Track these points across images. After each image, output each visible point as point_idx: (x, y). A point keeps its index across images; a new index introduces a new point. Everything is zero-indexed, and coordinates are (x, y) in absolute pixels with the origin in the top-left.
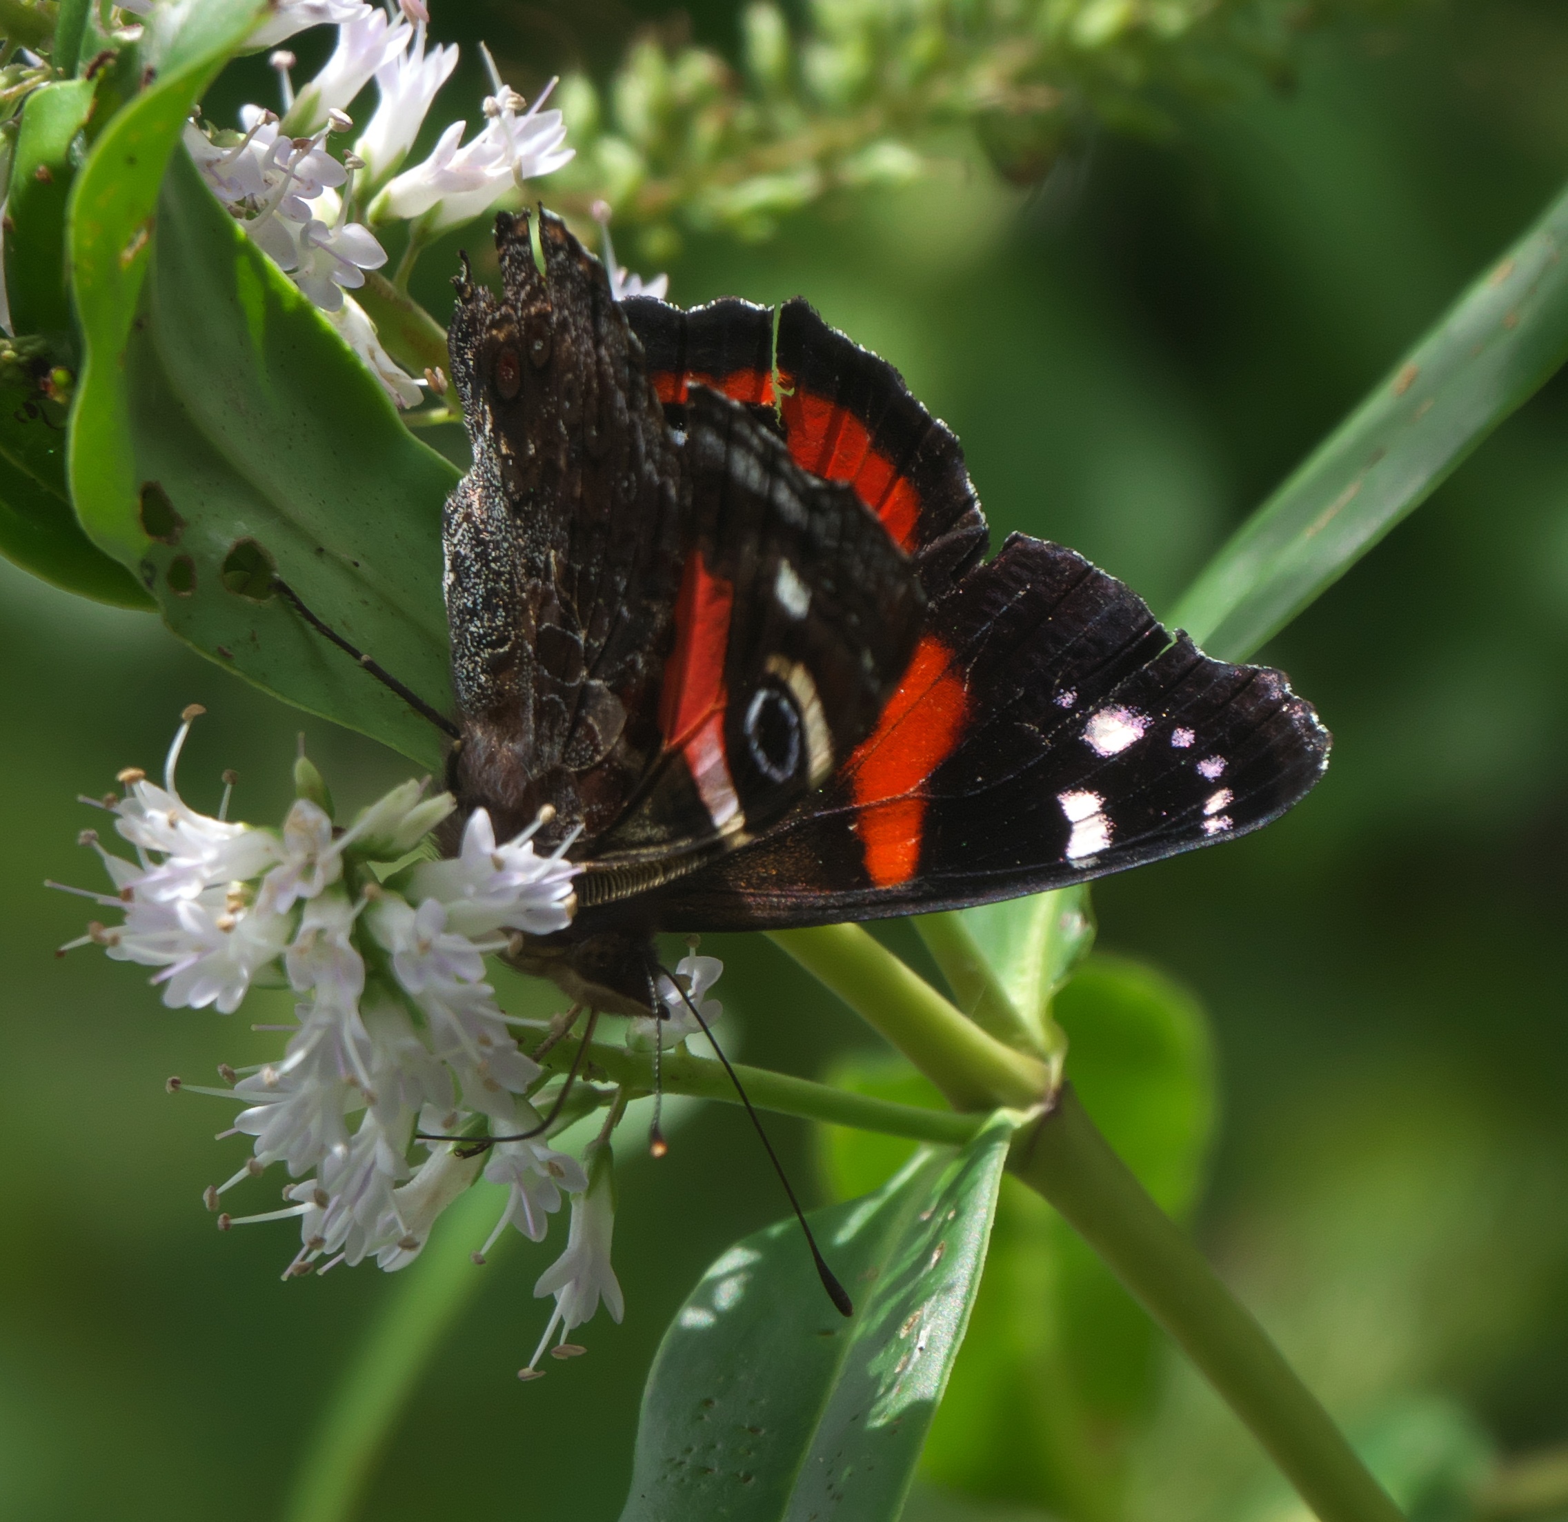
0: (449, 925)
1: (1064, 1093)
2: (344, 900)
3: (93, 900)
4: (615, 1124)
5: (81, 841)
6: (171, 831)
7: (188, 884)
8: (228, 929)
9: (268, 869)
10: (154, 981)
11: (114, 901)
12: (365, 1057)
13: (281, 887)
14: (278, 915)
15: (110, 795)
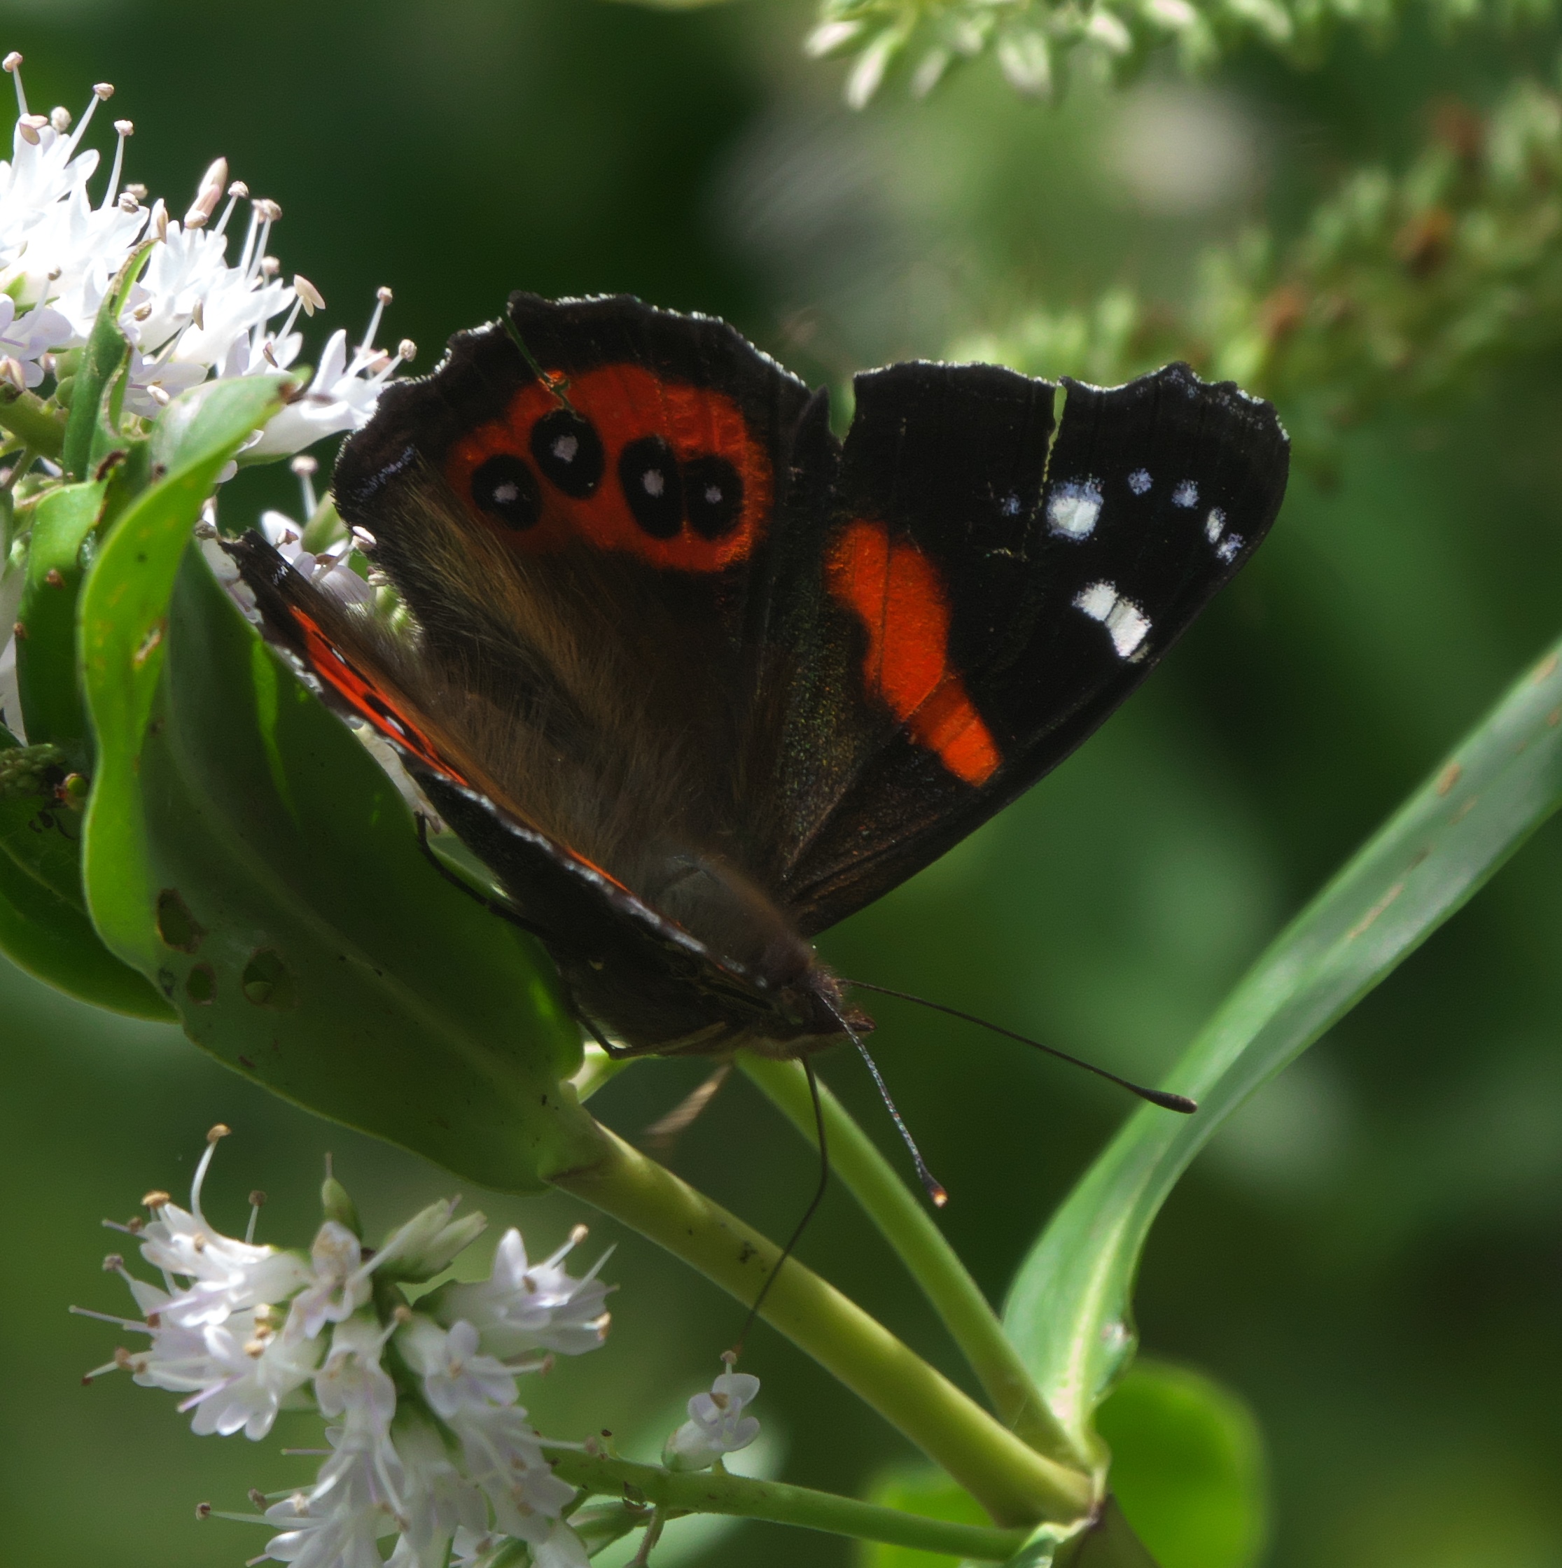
0: (482, 1347)
1: (1108, 1506)
2: (374, 1322)
3: (119, 1326)
4: (652, 1545)
5: (105, 1266)
6: (198, 1256)
7: (216, 1308)
8: (256, 1354)
9: (297, 1292)
10: (182, 1408)
11: (142, 1327)
12: (398, 1484)
13: (309, 1312)
14: (306, 1340)
15: (135, 1220)
